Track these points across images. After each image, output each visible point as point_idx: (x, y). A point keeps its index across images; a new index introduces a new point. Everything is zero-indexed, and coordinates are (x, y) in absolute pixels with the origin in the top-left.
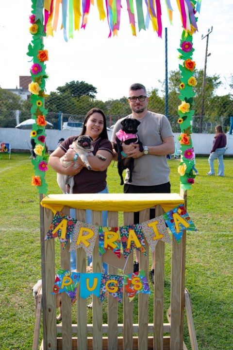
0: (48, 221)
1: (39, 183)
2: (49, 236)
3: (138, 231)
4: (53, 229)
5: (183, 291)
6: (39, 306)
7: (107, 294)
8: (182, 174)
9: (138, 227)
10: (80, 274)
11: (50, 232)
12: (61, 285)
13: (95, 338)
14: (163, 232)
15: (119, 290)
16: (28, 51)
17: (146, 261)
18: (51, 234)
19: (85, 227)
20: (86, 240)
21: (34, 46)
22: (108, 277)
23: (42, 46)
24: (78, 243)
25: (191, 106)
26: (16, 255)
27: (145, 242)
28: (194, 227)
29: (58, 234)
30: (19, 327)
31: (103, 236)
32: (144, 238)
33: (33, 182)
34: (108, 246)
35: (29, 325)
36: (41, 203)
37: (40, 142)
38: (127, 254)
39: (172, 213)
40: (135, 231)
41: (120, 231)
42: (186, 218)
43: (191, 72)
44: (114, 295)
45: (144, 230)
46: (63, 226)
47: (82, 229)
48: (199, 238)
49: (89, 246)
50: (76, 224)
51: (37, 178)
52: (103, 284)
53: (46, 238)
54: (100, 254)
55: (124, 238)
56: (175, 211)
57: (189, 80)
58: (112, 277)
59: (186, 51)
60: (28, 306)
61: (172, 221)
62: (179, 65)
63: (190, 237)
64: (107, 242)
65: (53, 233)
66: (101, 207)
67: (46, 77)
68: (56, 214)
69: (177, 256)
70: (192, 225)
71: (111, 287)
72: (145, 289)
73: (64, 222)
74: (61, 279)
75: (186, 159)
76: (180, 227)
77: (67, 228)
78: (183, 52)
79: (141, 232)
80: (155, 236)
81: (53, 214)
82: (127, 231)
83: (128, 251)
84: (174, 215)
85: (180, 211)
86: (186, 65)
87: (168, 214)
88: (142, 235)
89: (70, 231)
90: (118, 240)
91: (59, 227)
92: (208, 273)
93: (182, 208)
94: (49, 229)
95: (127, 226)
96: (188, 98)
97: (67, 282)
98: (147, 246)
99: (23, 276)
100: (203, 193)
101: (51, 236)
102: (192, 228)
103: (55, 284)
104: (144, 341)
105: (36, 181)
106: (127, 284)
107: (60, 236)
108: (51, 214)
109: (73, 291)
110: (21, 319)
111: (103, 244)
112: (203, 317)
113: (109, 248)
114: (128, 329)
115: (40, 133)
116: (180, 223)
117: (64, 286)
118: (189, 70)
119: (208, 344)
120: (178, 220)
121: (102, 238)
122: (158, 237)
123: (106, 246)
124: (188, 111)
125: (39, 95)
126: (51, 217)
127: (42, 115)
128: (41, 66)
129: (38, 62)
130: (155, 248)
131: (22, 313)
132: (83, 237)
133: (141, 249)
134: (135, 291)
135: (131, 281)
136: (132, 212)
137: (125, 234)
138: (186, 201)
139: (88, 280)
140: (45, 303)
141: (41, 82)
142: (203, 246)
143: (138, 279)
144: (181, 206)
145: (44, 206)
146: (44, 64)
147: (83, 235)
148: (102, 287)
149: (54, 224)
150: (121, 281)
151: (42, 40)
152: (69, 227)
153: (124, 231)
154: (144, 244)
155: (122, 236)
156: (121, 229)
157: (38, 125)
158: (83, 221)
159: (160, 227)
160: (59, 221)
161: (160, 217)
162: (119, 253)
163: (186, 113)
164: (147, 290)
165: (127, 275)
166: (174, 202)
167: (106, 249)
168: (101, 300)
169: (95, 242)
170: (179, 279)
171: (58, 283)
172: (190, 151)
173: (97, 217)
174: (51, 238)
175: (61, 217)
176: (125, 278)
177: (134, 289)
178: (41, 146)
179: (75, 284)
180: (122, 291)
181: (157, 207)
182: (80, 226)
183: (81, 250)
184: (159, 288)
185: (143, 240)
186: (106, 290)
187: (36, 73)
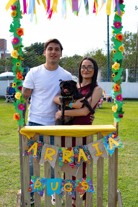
0: (25, 144)
1: (19, 118)
2: (25, 153)
3: (85, 150)
4: (28, 149)
5: (116, 190)
6: (19, 201)
7: (65, 193)
8: (115, 111)
9: (85, 147)
10: (46, 179)
11: (26, 151)
12: (34, 187)
14: (102, 151)
15: (73, 190)
16: (10, 29)
17: (91, 170)
18: (27, 153)
19: (49, 147)
20: (51, 157)
21: (14, 25)
22: (66, 181)
23: (20, 25)
24: (45, 158)
25: (121, 65)
27: (90, 157)
28: (122, 146)
29: (32, 152)
31: (62, 154)
32: (90, 155)
33: (14, 117)
34: (66, 160)
36: (20, 132)
37: (19, 90)
38: (78, 166)
39: (108, 137)
40: (84, 150)
41: (73, 150)
42: (117, 140)
44: (70, 193)
45: (89, 149)
46: (35, 147)
47: (48, 149)
48: (131, 159)
49: (52, 160)
50: (44, 146)
51: (17, 115)
52: (62, 186)
53: (23, 155)
54: (60, 166)
55: (76, 154)
56: (110, 136)
57: (119, 48)
58: (68, 181)
59: (117, 28)
61: (108, 142)
63: (124, 158)
64: (64, 158)
65: (28, 151)
66: (61, 133)
67: (22, 46)
68: (30, 139)
69: (112, 167)
70: (121, 144)
71: (68, 188)
73: (36, 144)
74: (34, 183)
75: (118, 101)
76: (113, 146)
77: (38, 148)
78: (115, 28)
80: (97, 153)
81: (28, 139)
82: (78, 150)
83: (79, 164)
85: (113, 136)
87: (105, 138)
88: (88, 153)
89: (40, 150)
90: (72, 156)
91: (32, 147)
93: (115, 134)
94: (26, 149)
95: (78, 147)
96: (119, 60)
97: (38, 185)
98: (91, 160)
100: (135, 127)
103: (30, 186)
105: (17, 117)
106: (78, 186)
107: (33, 154)
108: (27, 139)
109: (42, 191)
111: (62, 159)
113: (66, 162)
115: (19, 84)
117: (36, 187)
118: (120, 41)
120: (111, 142)
121: (61, 155)
122: (99, 154)
123: (64, 161)
124: (119, 69)
125: (18, 59)
126: (26, 141)
127: (20, 72)
128: (19, 39)
129: (17, 36)
130: (97, 162)
133: (88, 162)
134: (84, 191)
135: (81, 184)
136: (81, 137)
137: (77, 152)
138: (117, 130)
139: (52, 183)
140: (23, 198)
141: (19, 50)
142: (133, 164)
143: (86, 182)
144: (114, 132)
145: (22, 133)
146: (21, 38)
147: (48, 153)
148: (62, 188)
149: (29, 146)
150: (74, 184)
151: (19, 22)
152: (39, 148)
153: (76, 150)
154: (89, 159)
155: (74, 153)
156: (74, 148)
157: (17, 79)
158: (48, 143)
159: (100, 147)
160: (32, 143)
161: (100, 140)
162: (73, 165)
163: (117, 70)
164: (92, 190)
165: (78, 179)
166: (109, 130)
167: (63, 162)
168: (61, 196)
169: (56, 158)
170: (114, 183)
171: (32, 185)
172: (120, 96)
173: (58, 141)
174: (27, 155)
175: (33, 141)
176: (77, 182)
177: (83, 189)
178: (20, 93)
179: (43, 186)
180: (75, 190)
181: (98, 134)
182: (47, 147)
183: (47, 163)
184: (100, 188)
185: (89, 156)
186: (64, 190)
187: (15, 44)
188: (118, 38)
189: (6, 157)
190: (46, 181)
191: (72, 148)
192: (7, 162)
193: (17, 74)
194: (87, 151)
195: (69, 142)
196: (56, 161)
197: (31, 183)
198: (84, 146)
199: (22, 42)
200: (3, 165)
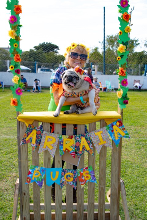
0: (23, 131)
1: (16, 104)
2: (23, 142)
3: (88, 138)
4: (26, 137)
5: (119, 180)
6: (17, 191)
7: (65, 183)
8: (120, 97)
9: (88, 136)
10: (46, 169)
11: (24, 140)
12: (32, 177)
13: (57, 213)
14: (106, 139)
15: (74, 180)
16: (7, 6)
18: (25, 141)
19: (49, 135)
20: (50, 145)
21: (11, 2)
22: (66, 171)
23: (18, 2)
24: (45, 147)
25: (127, 47)
26: (5, 154)
27: (93, 146)
28: (128, 136)
29: (30, 140)
30: (4, 205)
31: (63, 142)
32: (92, 143)
33: (11, 103)
34: (66, 149)
35: (11, 203)
36: (18, 118)
37: (17, 74)
38: (80, 155)
39: (112, 125)
40: (86, 139)
41: (75, 138)
42: (123, 129)
43: (127, 22)
44: (70, 183)
45: (92, 138)
46: (33, 135)
47: (48, 137)
49: (52, 149)
50: (43, 133)
51: (15, 100)
52: (62, 176)
53: (21, 143)
54: (61, 155)
55: (78, 142)
56: (114, 124)
57: (125, 29)
58: (69, 171)
59: (124, 7)
60: (11, 190)
61: (113, 131)
62: (119, 17)
64: (65, 146)
65: (27, 140)
66: (61, 121)
67: (20, 26)
68: (29, 126)
69: (115, 156)
70: (127, 134)
71: (69, 178)
72: (93, 179)
73: (34, 132)
74: (32, 172)
75: (123, 86)
76: (118, 135)
78: (121, 7)
79: (90, 139)
80: (100, 142)
81: (26, 126)
82: (80, 138)
83: (81, 153)
84: (114, 127)
85: (118, 124)
86: (123, 17)
87: (110, 126)
88: (90, 141)
89: (39, 138)
90: (73, 145)
91: (31, 135)
92: (134, 165)
93: (119, 122)
94: (24, 137)
96: (125, 42)
97: (37, 174)
98: (94, 149)
99: (8, 168)
101: (25, 142)
102: (127, 136)
103: (28, 176)
104: (91, 215)
105: (14, 102)
106: (79, 175)
107: (32, 142)
109: (41, 181)
110: (6, 199)
111: (63, 148)
112: (131, 197)
113: (67, 151)
114: (80, 206)
115: (17, 67)
116: (119, 132)
119: (136, 216)
120: (116, 130)
121: (62, 143)
122: (103, 143)
123: (64, 149)
124: (124, 51)
125: (15, 39)
126: (25, 128)
127: (18, 54)
128: (17, 17)
129: (15, 15)
131: (7, 194)
132: (48, 142)
133: (90, 151)
134: (86, 181)
135: (82, 174)
136: (83, 124)
137: (78, 141)
138: (122, 117)
139: (52, 173)
140: (22, 189)
141: (17, 30)
143: (88, 172)
144: (119, 120)
145: (20, 120)
146: (19, 16)
147: (48, 141)
148: (62, 178)
149: (27, 134)
150: (75, 173)
152: (38, 136)
153: (78, 138)
154: (92, 148)
155: (76, 142)
156: (76, 137)
157: (15, 62)
158: (48, 131)
159: (103, 135)
160: (31, 131)
161: (104, 128)
162: (74, 154)
163: (123, 53)
164: (94, 180)
165: (80, 169)
166: (114, 117)
167: (64, 151)
168: (61, 187)
169: (56, 146)
170: (117, 172)
171: (30, 175)
172: (126, 80)
173: (58, 128)
174: (25, 144)
175: (32, 128)
176: (78, 171)
177: (85, 179)
178: (17, 77)
179: (43, 176)
180: (76, 180)
181: (102, 121)
182: (46, 135)
183: (46, 152)
184: (102, 178)
185: (91, 145)
186: (65, 180)
187: (12, 23)
188: (124, 17)
189: (12, 140)
190: (46, 171)
191: (74, 136)
192: (12, 145)
193: (14, 56)
194: (90, 140)
195: (70, 130)
196: (56, 150)
197: (30, 173)
198: (87, 134)
199: (20, 21)
200: (8, 148)
